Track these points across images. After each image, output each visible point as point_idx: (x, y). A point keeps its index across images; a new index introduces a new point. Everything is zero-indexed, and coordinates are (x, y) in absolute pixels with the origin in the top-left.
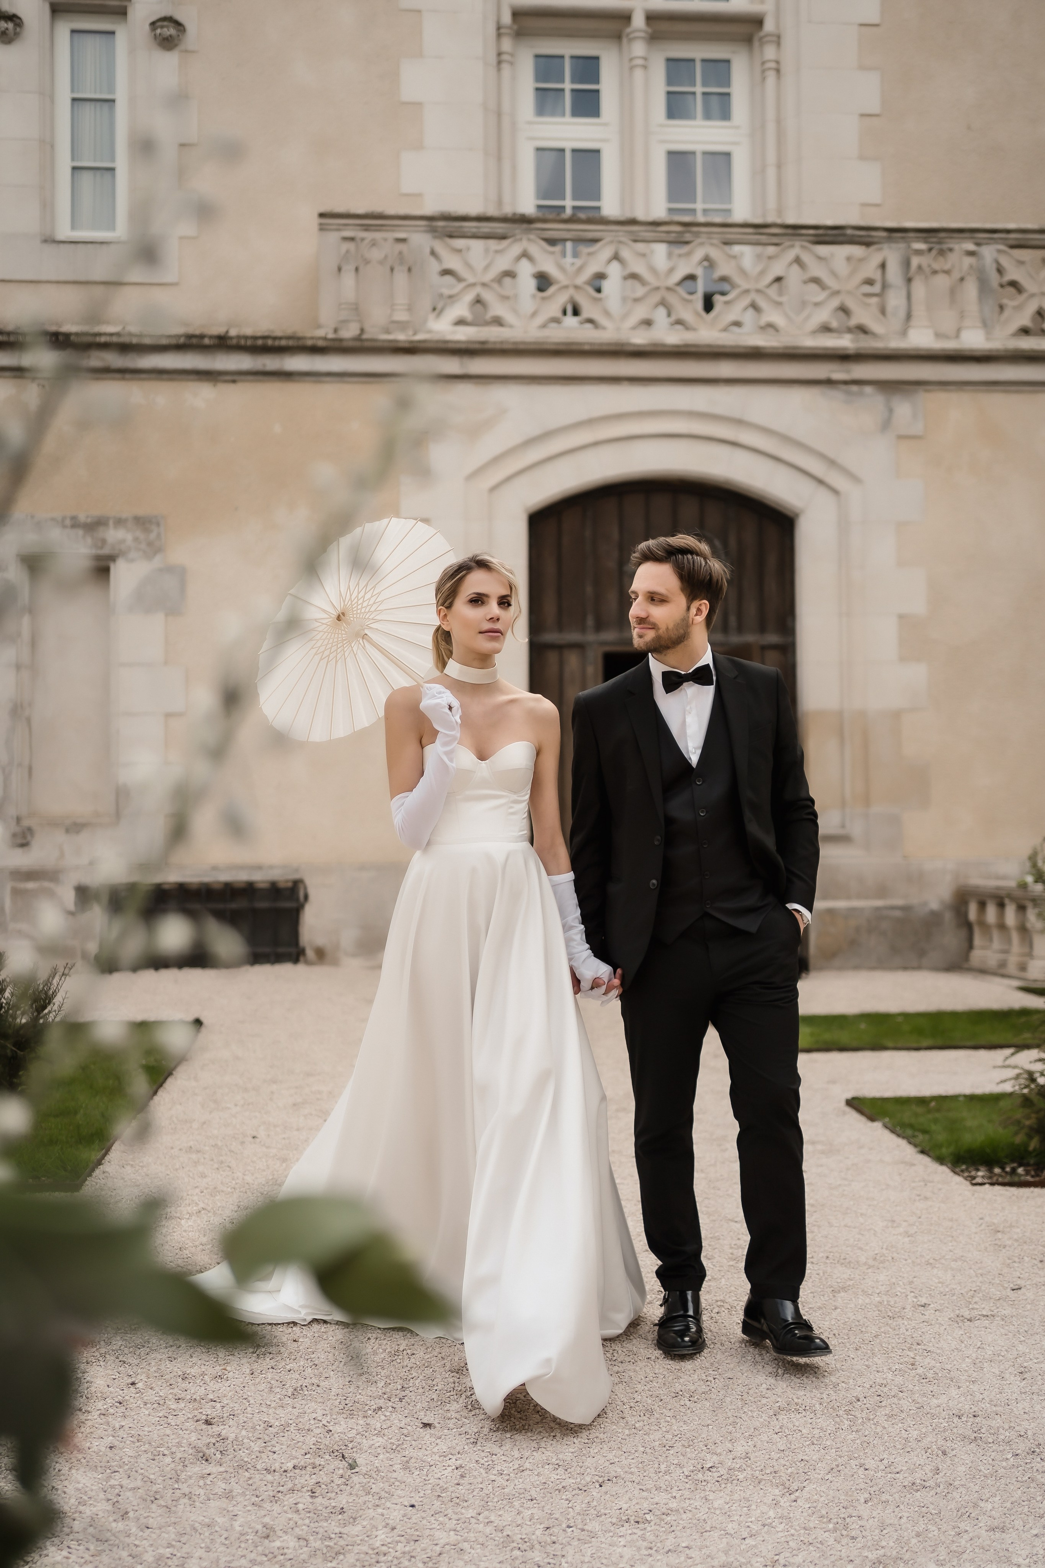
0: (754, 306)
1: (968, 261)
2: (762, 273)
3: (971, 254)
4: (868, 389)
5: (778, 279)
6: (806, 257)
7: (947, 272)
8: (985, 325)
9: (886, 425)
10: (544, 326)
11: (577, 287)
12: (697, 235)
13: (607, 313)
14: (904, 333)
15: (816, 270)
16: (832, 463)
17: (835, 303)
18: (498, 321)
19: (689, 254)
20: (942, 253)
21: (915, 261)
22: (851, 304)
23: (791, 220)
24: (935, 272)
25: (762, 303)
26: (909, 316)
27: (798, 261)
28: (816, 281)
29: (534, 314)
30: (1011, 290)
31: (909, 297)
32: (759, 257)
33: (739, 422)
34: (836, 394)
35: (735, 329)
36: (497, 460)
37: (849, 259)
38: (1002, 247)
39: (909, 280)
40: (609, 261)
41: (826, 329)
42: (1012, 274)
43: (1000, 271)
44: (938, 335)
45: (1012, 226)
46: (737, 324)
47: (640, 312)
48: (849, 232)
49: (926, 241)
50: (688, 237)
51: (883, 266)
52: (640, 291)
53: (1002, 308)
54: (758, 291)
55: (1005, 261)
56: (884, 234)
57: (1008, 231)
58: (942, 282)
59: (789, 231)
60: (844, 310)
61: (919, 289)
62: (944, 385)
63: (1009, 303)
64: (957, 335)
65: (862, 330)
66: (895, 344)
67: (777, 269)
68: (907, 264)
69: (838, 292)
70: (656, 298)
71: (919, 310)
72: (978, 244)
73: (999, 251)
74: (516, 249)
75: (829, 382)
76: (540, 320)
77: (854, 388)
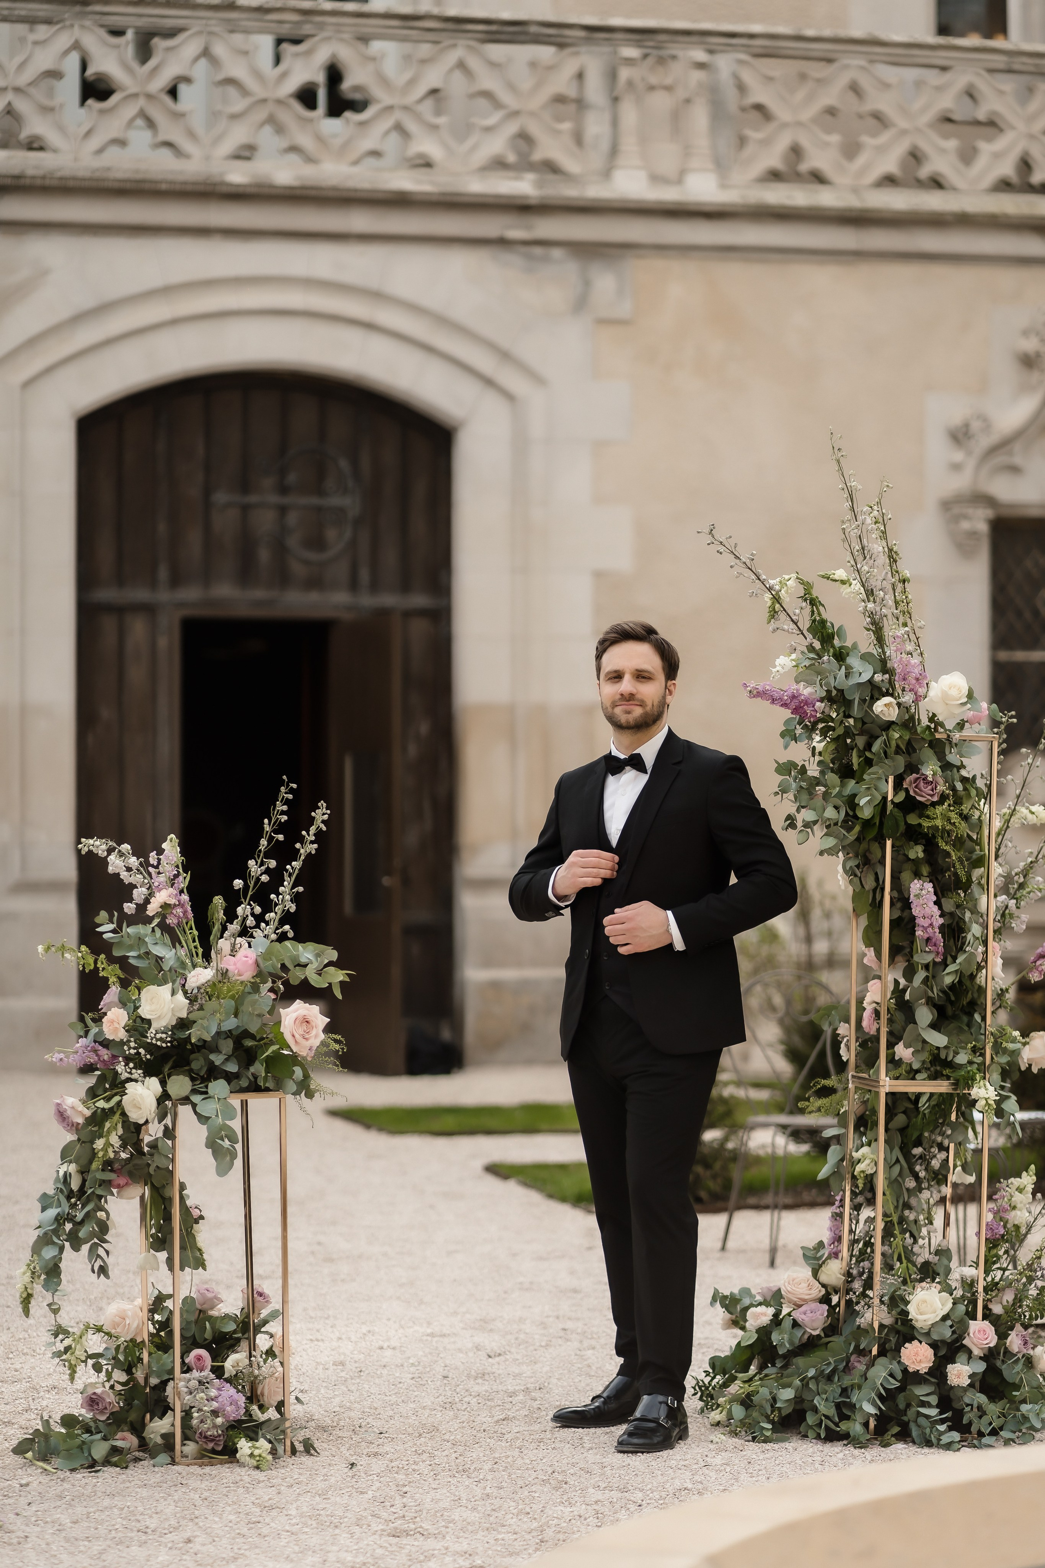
0: (399, 128)
1: (698, 76)
2: (412, 82)
3: (701, 66)
4: (557, 253)
5: (434, 92)
6: (473, 63)
7: (668, 88)
8: (720, 166)
9: (581, 304)
10: (100, 151)
11: (149, 97)
12: (321, 26)
13: (191, 135)
14: (607, 173)
15: (488, 81)
16: (505, 356)
17: (512, 128)
18: (35, 145)
19: (309, 53)
20: (661, 61)
21: (624, 74)
22: (534, 129)
23: (452, 12)
24: (652, 88)
25: (411, 126)
26: (614, 151)
27: (461, 65)
28: (487, 95)
29: (88, 133)
30: (755, 115)
31: (615, 122)
32: (407, 58)
33: (377, 296)
34: (513, 259)
35: (371, 161)
36: (32, 342)
37: (533, 65)
38: (743, 57)
39: (616, 100)
40: (196, 59)
41: (499, 164)
42: (759, 94)
43: (741, 88)
44: (656, 179)
45: (756, 28)
46: (375, 154)
47: (238, 135)
48: (533, 29)
49: (638, 44)
50: (307, 29)
51: (580, 76)
52: (239, 104)
53: (742, 141)
54: (406, 108)
55: (747, 76)
56: (582, 34)
57: (752, 36)
58: (661, 102)
59: (450, 26)
60: (524, 138)
61: (629, 114)
62: (662, 249)
63: (754, 135)
64: (679, 180)
65: (551, 168)
66: (595, 191)
67: (433, 78)
68: (612, 75)
69: (515, 114)
70: (261, 114)
71: (629, 144)
72: (711, 52)
73: (741, 62)
74: (64, 40)
75: (502, 242)
76: (95, 143)
77: (538, 251)
